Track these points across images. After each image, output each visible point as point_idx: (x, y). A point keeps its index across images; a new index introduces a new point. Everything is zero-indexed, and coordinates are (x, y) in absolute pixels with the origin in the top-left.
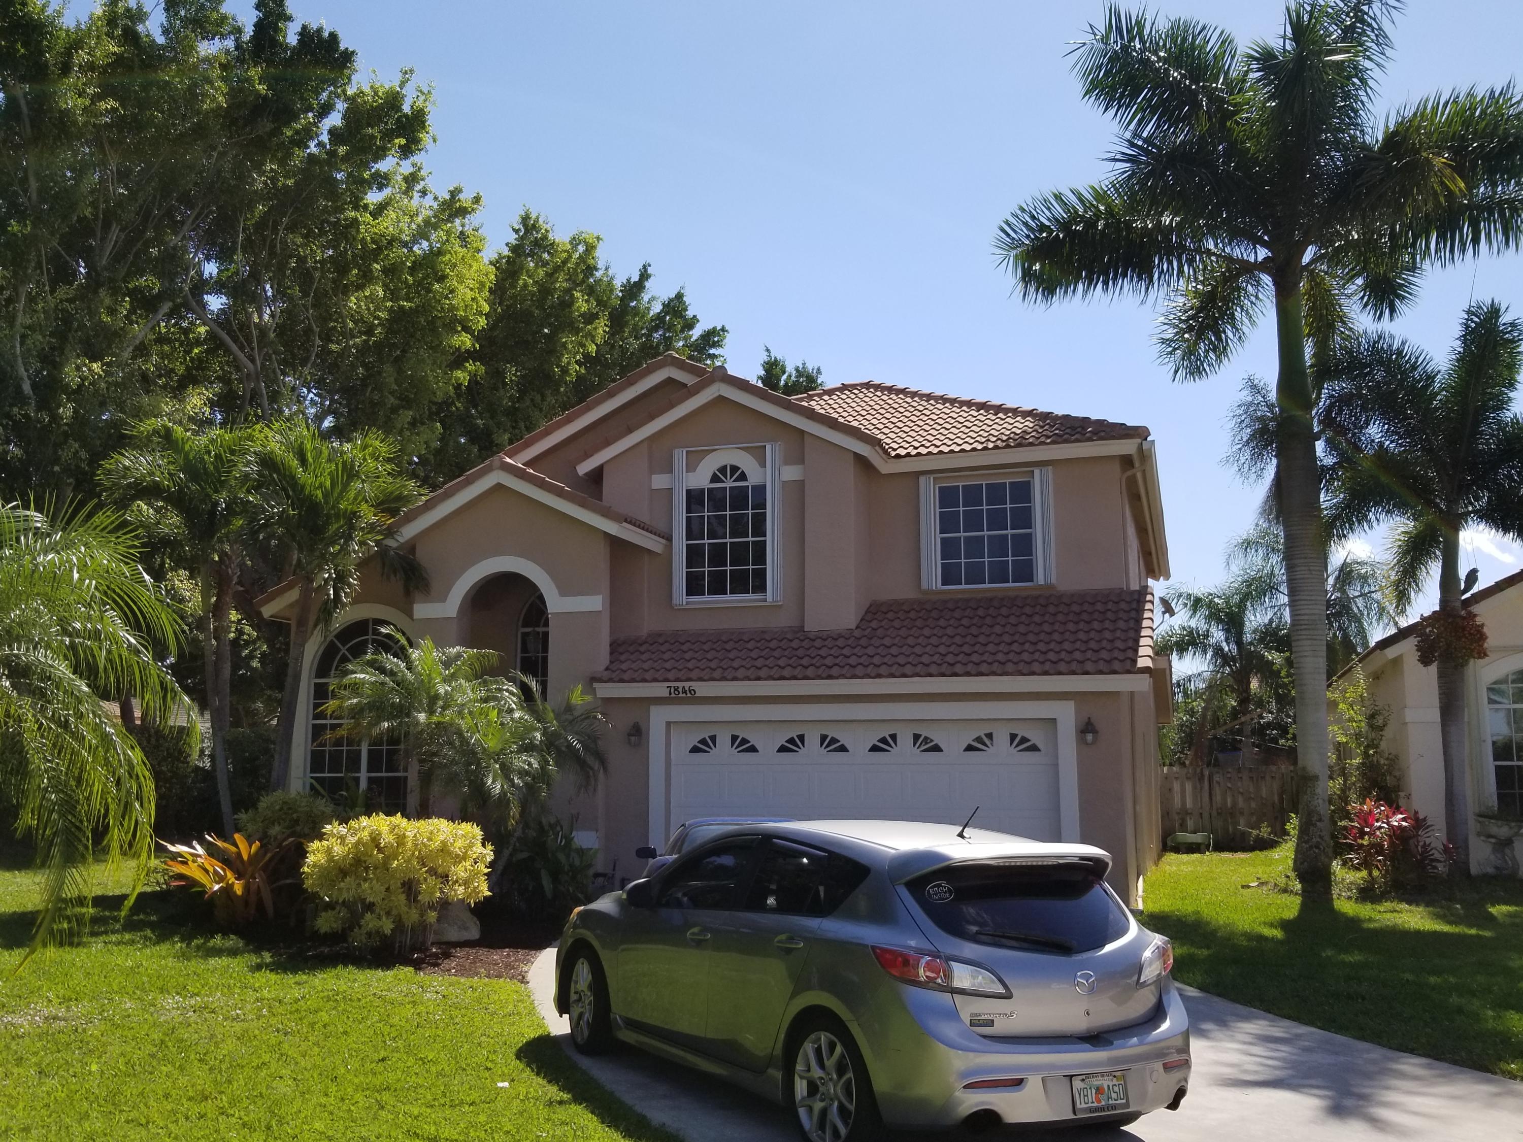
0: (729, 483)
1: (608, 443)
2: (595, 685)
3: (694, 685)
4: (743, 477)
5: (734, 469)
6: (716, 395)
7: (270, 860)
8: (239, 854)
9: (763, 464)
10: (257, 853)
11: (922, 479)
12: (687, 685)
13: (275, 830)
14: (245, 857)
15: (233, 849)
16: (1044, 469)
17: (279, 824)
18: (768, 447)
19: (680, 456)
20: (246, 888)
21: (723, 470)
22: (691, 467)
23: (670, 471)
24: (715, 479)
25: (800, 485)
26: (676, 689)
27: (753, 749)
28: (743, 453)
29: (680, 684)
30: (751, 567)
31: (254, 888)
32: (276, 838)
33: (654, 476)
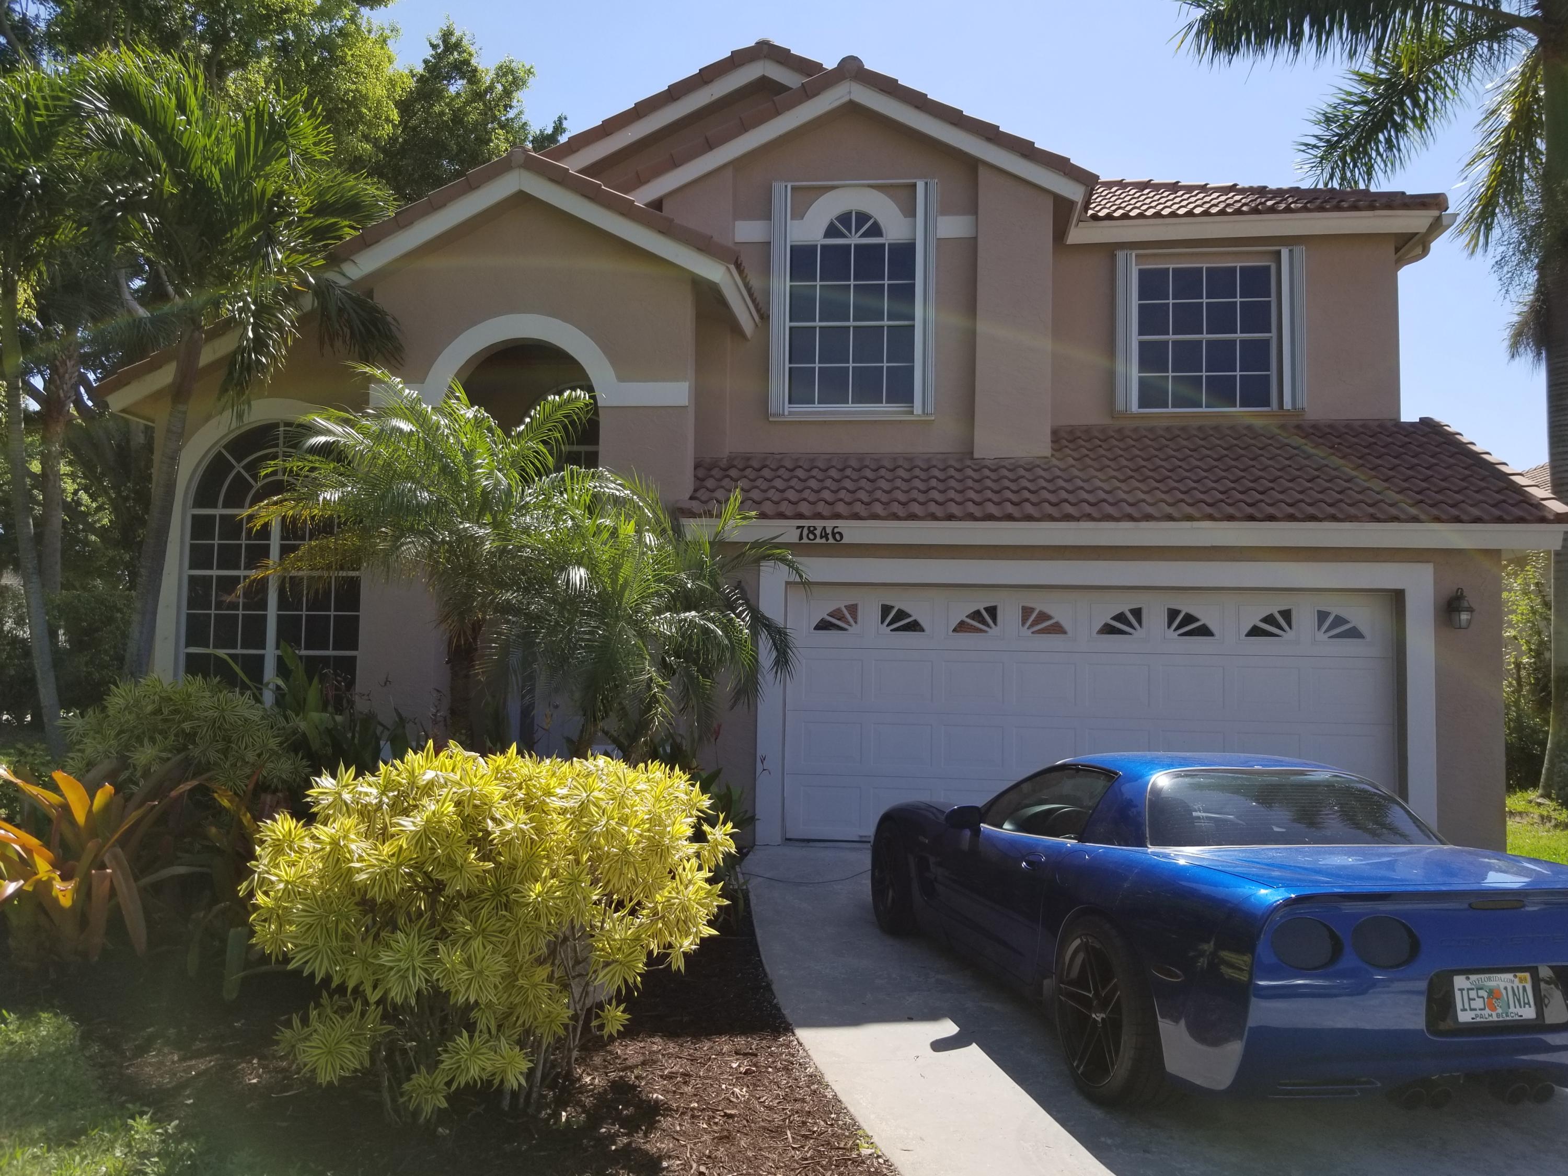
0: (854, 240)
1: (674, 163)
2: (684, 521)
3: (842, 525)
4: (876, 230)
5: (863, 218)
6: (845, 99)
7: (137, 824)
8: (65, 808)
9: (910, 211)
10: (107, 808)
11: (1121, 255)
12: (829, 524)
13: (145, 755)
14: (80, 816)
15: (53, 798)
16: (1297, 249)
17: (153, 740)
18: (920, 186)
19: (782, 192)
20: (85, 893)
21: (845, 218)
22: (799, 213)
23: (767, 215)
24: (832, 231)
25: (971, 244)
26: (812, 530)
27: (915, 627)
28: (875, 193)
29: (819, 524)
30: (885, 365)
31: (101, 890)
32: (146, 773)
33: (737, 223)
